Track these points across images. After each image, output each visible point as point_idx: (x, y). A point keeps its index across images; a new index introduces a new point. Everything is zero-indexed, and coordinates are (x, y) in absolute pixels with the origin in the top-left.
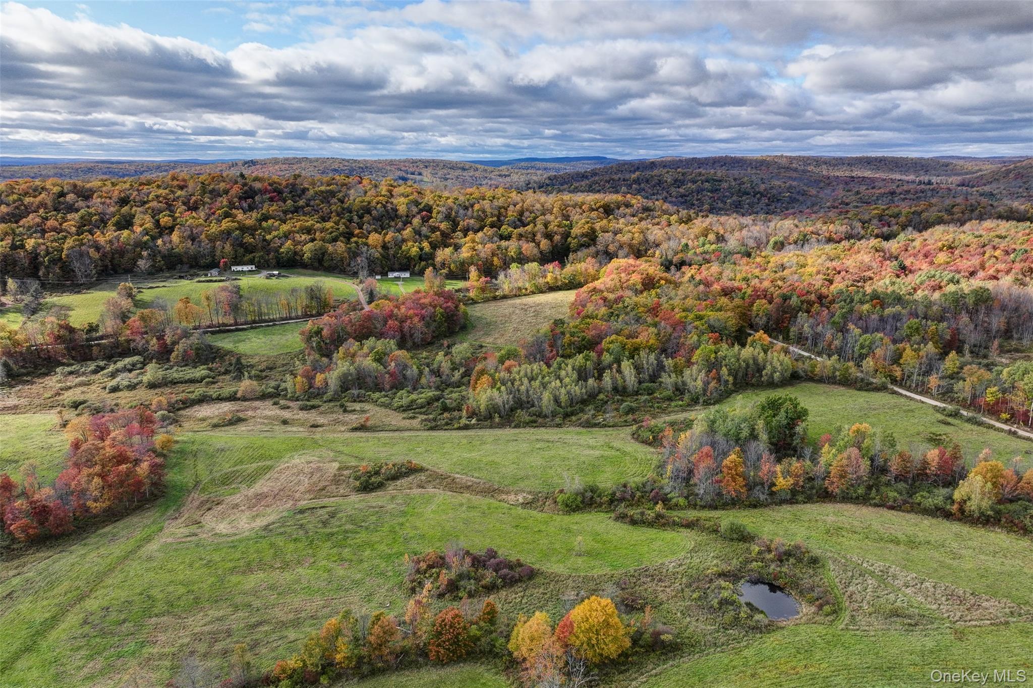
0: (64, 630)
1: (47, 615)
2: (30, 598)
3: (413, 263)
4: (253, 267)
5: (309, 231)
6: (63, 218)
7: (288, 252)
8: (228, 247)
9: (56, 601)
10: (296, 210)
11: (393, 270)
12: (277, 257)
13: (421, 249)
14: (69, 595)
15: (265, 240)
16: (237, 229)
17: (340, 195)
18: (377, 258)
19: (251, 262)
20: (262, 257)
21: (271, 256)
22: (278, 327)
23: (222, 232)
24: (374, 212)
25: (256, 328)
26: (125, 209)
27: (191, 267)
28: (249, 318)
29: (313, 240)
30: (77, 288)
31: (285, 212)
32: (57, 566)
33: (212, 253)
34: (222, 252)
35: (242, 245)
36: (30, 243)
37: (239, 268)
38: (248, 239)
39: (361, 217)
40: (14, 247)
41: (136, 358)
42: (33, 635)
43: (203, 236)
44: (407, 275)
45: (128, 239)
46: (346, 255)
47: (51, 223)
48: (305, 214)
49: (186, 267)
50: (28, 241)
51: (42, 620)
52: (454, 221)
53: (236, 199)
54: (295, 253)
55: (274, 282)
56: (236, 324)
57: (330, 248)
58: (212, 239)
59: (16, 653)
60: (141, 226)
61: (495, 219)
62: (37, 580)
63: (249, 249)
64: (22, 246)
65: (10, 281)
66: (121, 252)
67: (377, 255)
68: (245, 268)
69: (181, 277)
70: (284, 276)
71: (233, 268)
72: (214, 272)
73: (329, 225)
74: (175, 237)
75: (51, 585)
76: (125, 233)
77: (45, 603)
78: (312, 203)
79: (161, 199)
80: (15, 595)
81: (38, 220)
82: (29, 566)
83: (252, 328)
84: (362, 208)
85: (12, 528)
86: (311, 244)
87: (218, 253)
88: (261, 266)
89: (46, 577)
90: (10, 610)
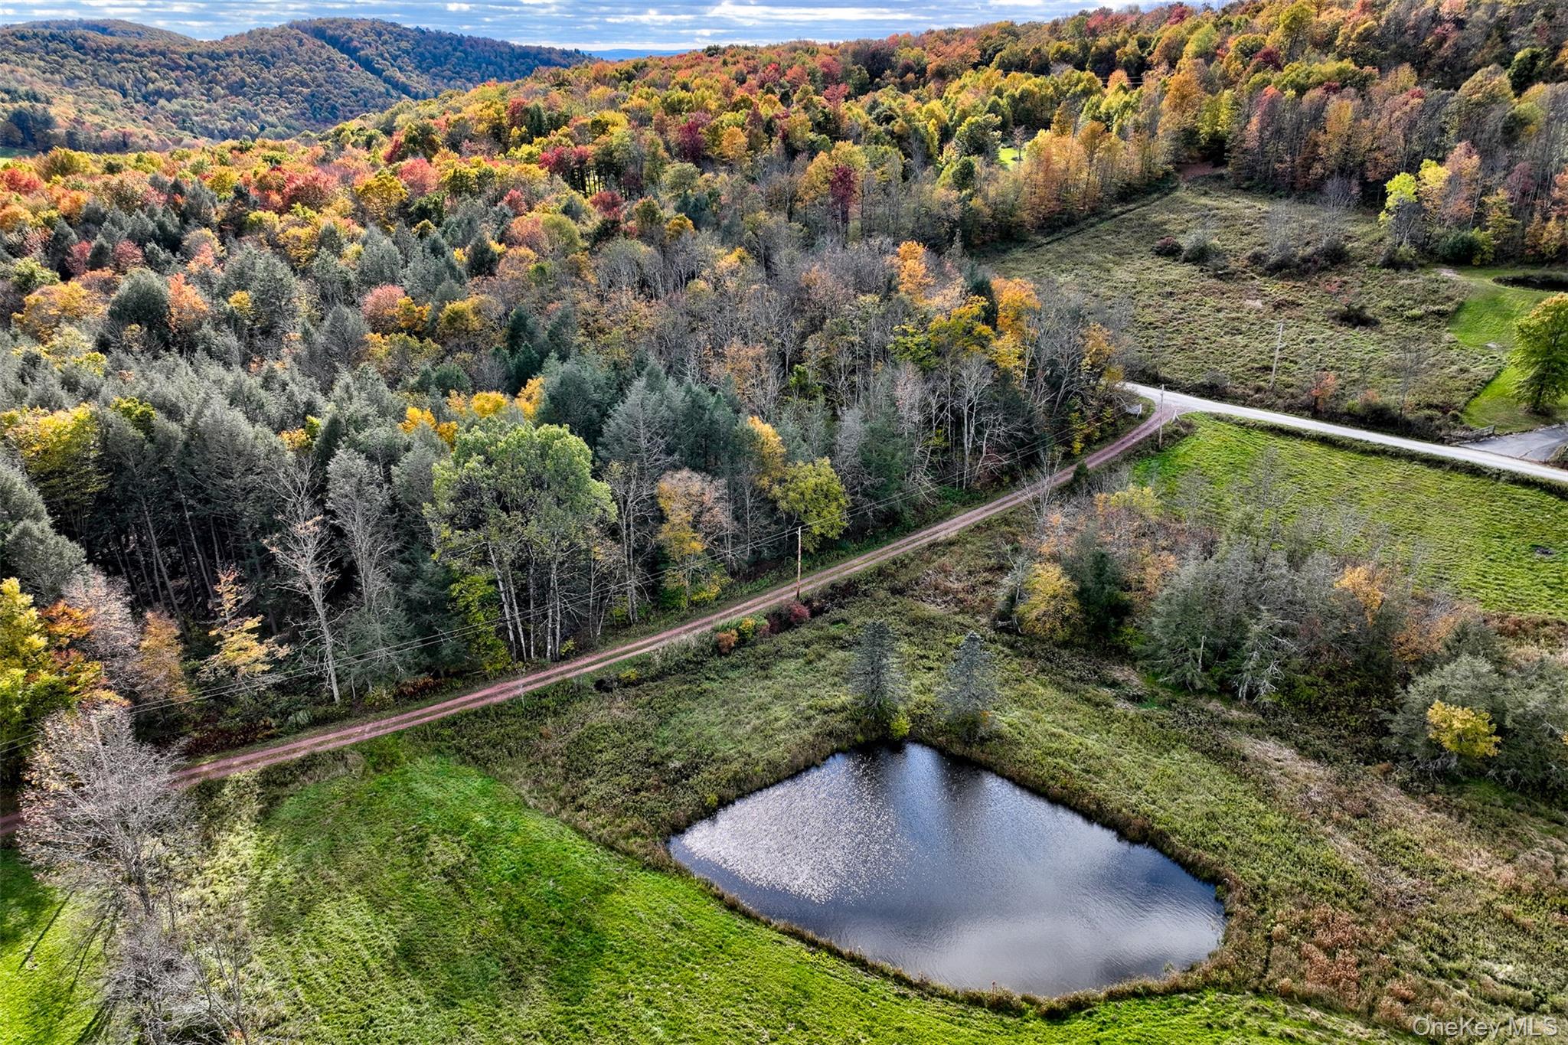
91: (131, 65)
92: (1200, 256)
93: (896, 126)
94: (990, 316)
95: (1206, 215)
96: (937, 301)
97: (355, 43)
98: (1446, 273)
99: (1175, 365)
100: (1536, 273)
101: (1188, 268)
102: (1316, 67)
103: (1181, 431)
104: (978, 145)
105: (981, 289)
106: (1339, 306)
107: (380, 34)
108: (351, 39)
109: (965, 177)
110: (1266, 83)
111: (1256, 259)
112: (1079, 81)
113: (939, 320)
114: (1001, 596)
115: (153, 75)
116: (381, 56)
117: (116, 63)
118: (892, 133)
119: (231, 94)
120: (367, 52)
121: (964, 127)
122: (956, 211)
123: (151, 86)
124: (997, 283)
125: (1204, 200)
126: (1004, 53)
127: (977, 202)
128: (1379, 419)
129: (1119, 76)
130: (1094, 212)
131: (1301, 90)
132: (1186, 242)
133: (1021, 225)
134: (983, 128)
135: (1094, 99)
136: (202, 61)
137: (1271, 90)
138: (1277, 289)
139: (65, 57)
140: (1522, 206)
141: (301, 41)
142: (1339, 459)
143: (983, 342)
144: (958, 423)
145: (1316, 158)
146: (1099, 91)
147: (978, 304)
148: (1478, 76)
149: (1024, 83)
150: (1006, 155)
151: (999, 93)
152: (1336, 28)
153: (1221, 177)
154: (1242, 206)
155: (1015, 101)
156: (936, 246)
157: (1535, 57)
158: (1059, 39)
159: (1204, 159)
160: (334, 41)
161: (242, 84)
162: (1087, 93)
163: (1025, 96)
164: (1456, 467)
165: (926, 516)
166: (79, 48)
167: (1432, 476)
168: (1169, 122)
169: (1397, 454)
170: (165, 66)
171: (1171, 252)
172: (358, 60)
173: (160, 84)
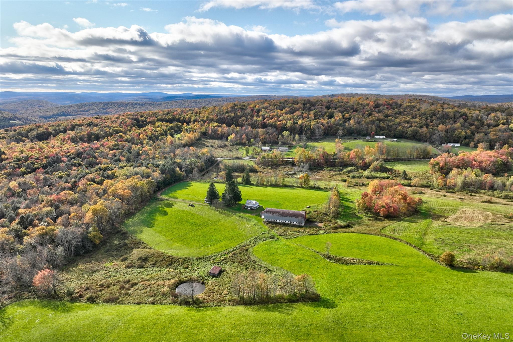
3: (461, 140)
4: (384, 136)
5: (408, 122)
6: (308, 113)
7: (400, 131)
8: (374, 127)
10: (400, 113)
11: (450, 142)
12: (394, 133)
13: (466, 133)
15: (388, 126)
16: (377, 120)
17: (418, 107)
18: (443, 136)
19: (383, 135)
20: (387, 133)
21: (392, 132)
22: (407, 162)
23: (371, 121)
24: (438, 115)
25: (397, 161)
26: (330, 110)
27: (358, 135)
28: (393, 157)
29: (411, 126)
30: (317, 140)
31: (395, 114)
33: (367, 130)
34: (371, 129)
35: (379, 127)
36: (300, 122)
37: (378, 137)
38: (382, 124)
39: (431, 117)
40: (294, 123)
41: (354, 167)
43: (363, 122)
44: (459, 145)
45: (334, 122)
46: (428, 134)
47: (305, 115)
48: (404, 115)
49: (356, 135)
50: (299, 121)
52: (480, 121)
53: (373, 108)
54: (403, 132)
55: (395, 143)
56: (387, 159)
57: (420, 131)
58: (367, 124)
60: (338, 117)
61: (505, 121)
63: (382, 129)
64: (297, 123)
65: (297, 135)
66: (331, 127)
67: (443, 135)
68: (381, 137)
69: (355, 139)
70: (399, 141)
71: (375, 137)
72: (368, 138)
73: (417, 120)
74: (352, 122)
76: (333, 120)
78: (406, 110)
79: (342, 107)
81: (300, 113)
83: (395, 161)
84: (432, 113)
86: (410, 128)
87: (369, 130)
88: (388, 136)
92: (212, 146)
132: (209, 145)
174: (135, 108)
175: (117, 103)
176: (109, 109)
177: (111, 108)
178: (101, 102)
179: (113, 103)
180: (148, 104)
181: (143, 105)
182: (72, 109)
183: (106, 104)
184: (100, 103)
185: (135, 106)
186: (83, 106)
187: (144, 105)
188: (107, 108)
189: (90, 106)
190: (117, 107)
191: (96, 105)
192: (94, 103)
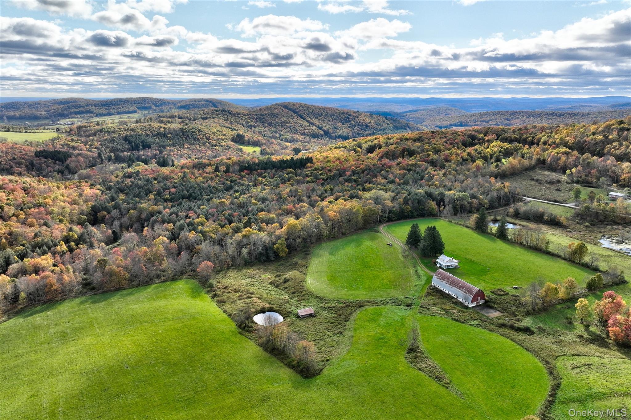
0: (606, 406)
1: (601, 390)
2: (598, 374)
9: (611, 386)
14: (620, 388)
32: (624, 366)
42: (588, 396)
51: (597, 391)
59: (574, 398)
62: (608, 366)
75: (614, 375)
77: (605, 383)
80: (592, 367)
82: (608, 356)
85: (610, 329)
89: (613, 368)
90: (585, 373)
91: (243, 118)
92: (537, 180)
93: (482, 155)
94: (504, 186)
95: (540, 174)
96: (497, 185)
97: (297, 110)
98: (575, 185)
99: (530, 195)
100: (587, 185)
101: (535, 182)
102: (561, 150)
103: (530, 202)
104: (498, 160)
105: (503, 183)
106: (556, 188)
107: (303, 108)
108: (295, 109)
109: (497, 166)
110: (553, 151)
111: (546, 181)
112: (518, 146)
113: (498, 187)
114: (506, 213)
115: (249, 121)
116: (304, 114)
117: (240, 117)
118: (481, 156)
119: (269, 126)
120: (301, 113)
121: (495, 155)
122: (496, 172)
123: (249, 124)
124: (505, 183)
125: (540, 171)
126: (502, 136)
127: (499, 170)
128: (555, 201)
129: (527, 146)
130: (520, 173)
131: (558, 153)
132: (535, 178)
133: (507, 174)
134: (499, 156)
135: (522, 150)
136: (260, 116)
137: (553, 153)
138: (548, 186)
139: (227, 116)
140: (586, 176)
141: (282, 110)
142: (549, 205)
143: (503, 189)
144: (500, 199)
145: (559, 166)
146: (523, 149)
147: (503, 185)
148: (586, 154)
149: (506, 145)
150: (503, 160)
151: (501, 148)
152: (568, 141)
153: (544, 167)
154: (546, 173)
155: (505, 149)
156: (496, 178)
157: (600, 150)
158: (515, 135)
159: (542, 163)
160: (290, 109)
161: (271, 123)
162: (520, 149)
163: (507, 148)
164: (562, 206)
165: (497, 208)
166: (230, 113)
167: (559, 206)
168: (535, 157)
169: (556, 205)
170: (251, 118)
171: (533, 180)
172: (298, 115)
173: (252, 123)
174: (549, 119)
175: (526, 112)
176: (515, 119)
177: (518, 118)
178: (508, 111)
179: (523, 112)
180: (569, 114)
181: (561, 115)
182: (472, 119)
183: (514, 113)
184: (506, 112)
185: (550, 117)
186: (486, 115)
187: (563, 115)
188: (512, 118)
189: (494, 115)
190: (525, 117)
191: (501, 114)
192: (499, 112)
